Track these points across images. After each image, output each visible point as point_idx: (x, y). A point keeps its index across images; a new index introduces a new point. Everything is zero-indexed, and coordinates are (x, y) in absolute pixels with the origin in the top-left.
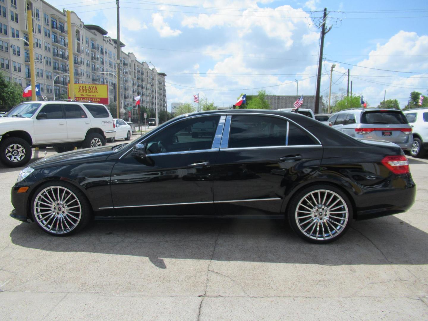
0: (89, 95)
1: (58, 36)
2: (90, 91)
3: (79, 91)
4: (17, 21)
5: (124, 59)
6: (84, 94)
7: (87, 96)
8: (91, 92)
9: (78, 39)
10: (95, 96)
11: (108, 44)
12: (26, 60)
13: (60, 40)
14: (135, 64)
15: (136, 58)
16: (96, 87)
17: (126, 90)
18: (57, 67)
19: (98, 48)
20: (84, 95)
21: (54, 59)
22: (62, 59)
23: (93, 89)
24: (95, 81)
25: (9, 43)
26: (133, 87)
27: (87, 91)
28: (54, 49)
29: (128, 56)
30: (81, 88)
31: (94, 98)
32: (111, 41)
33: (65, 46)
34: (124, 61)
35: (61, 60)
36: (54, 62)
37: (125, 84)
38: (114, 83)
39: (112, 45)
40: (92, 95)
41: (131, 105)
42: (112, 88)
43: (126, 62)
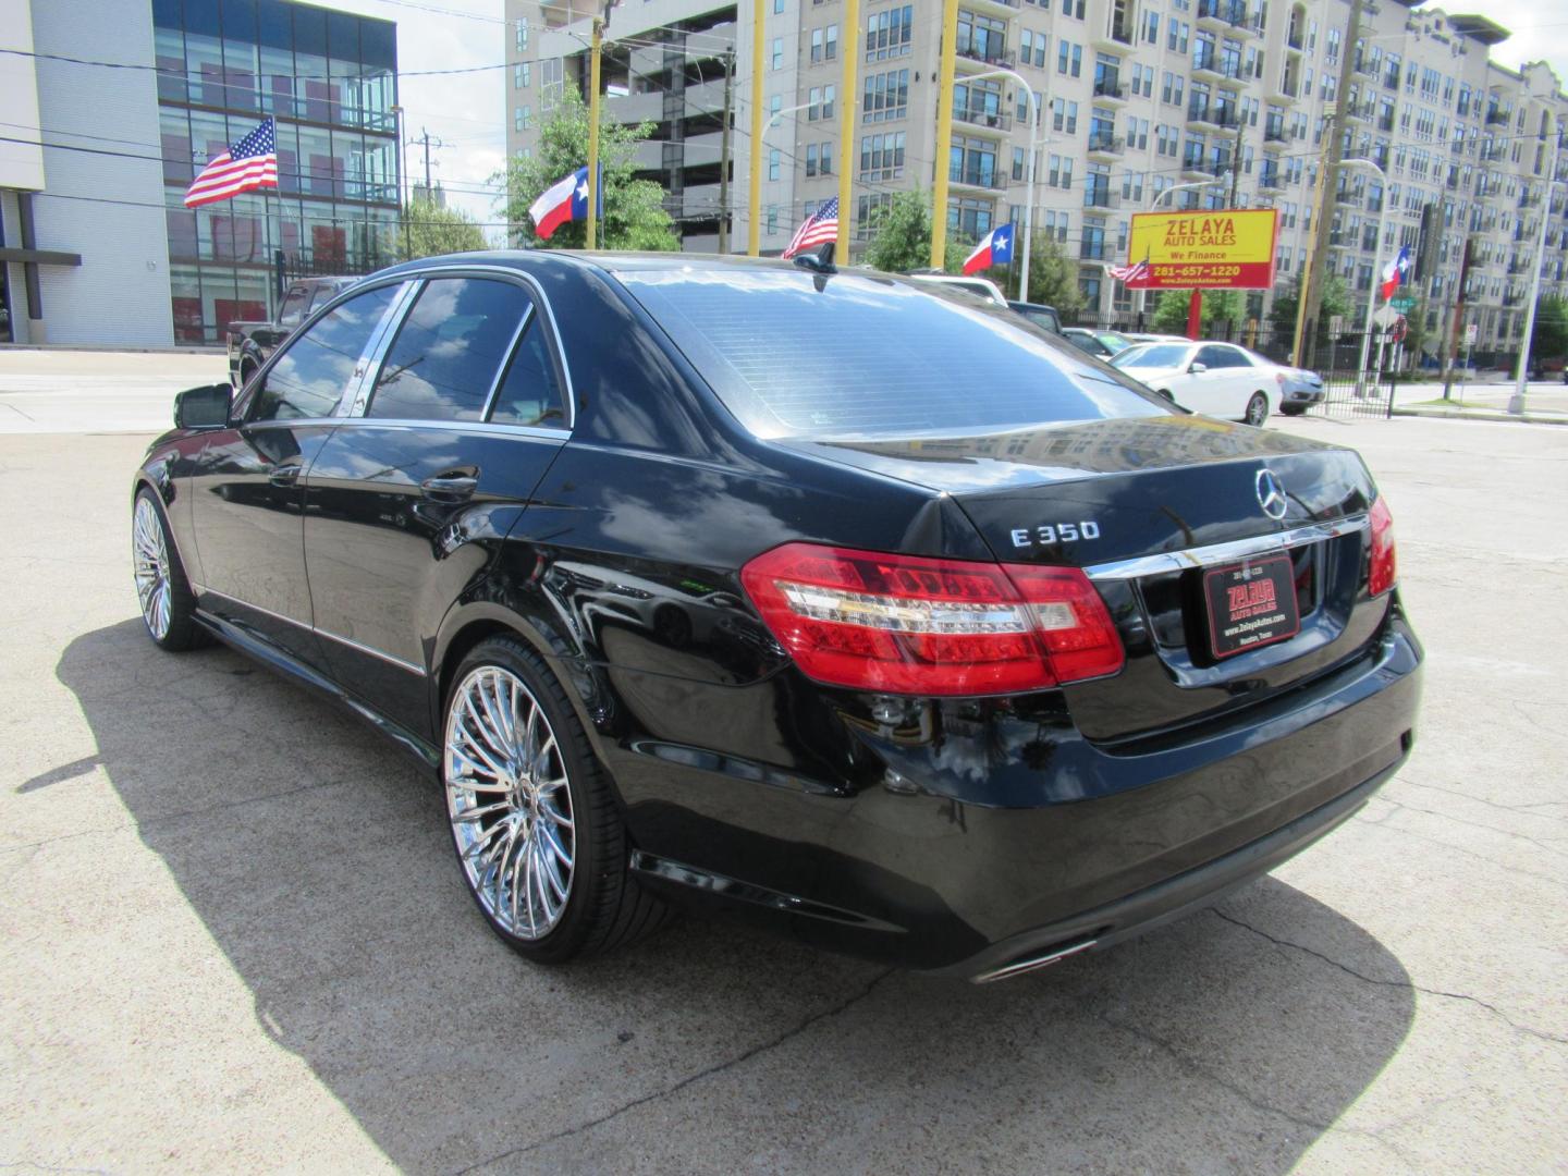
0: (1201, 255)
1: (1219, 44)
2: (1206, 239)
3: (1168, 242)
4: (1080, 15)
5: (1496, 95)
6: (1183, 249)
7: (1193, 260)
8: (1211, 241)
9: (1295, 42)
10: (1223, 256)
11: (1426, 39)
12: (1094, 145)
13: (1224, 55)
14: (1546, 115)
15: (1558, 83)
16: (1230, 222)
17: (1479, 229)
18: (1196, 159)
19: (1374, 67)
20: (1181, 256)
21: (1190, 130)
22: (1217, 127)
23: (1218, 232)
24: (1343, 200)
25: (1046, 94)
26: (1522, 215)
27: (1197, 238)
28: (1195, 95)
29: (1520, 78)
30: (1176, 229)
31: (1218, 265)
32: (1444, 25)
33: (1238, 76)
34: (1493, 106)
35: (1215, 132)
36: (1188, 142)
37: (1478, 202)
38: (1425, 202)
39: (1446, 41)
40: (1212, 255)
41: (1494, 292)
42: (1416, 223)
43: (1501, 109)
